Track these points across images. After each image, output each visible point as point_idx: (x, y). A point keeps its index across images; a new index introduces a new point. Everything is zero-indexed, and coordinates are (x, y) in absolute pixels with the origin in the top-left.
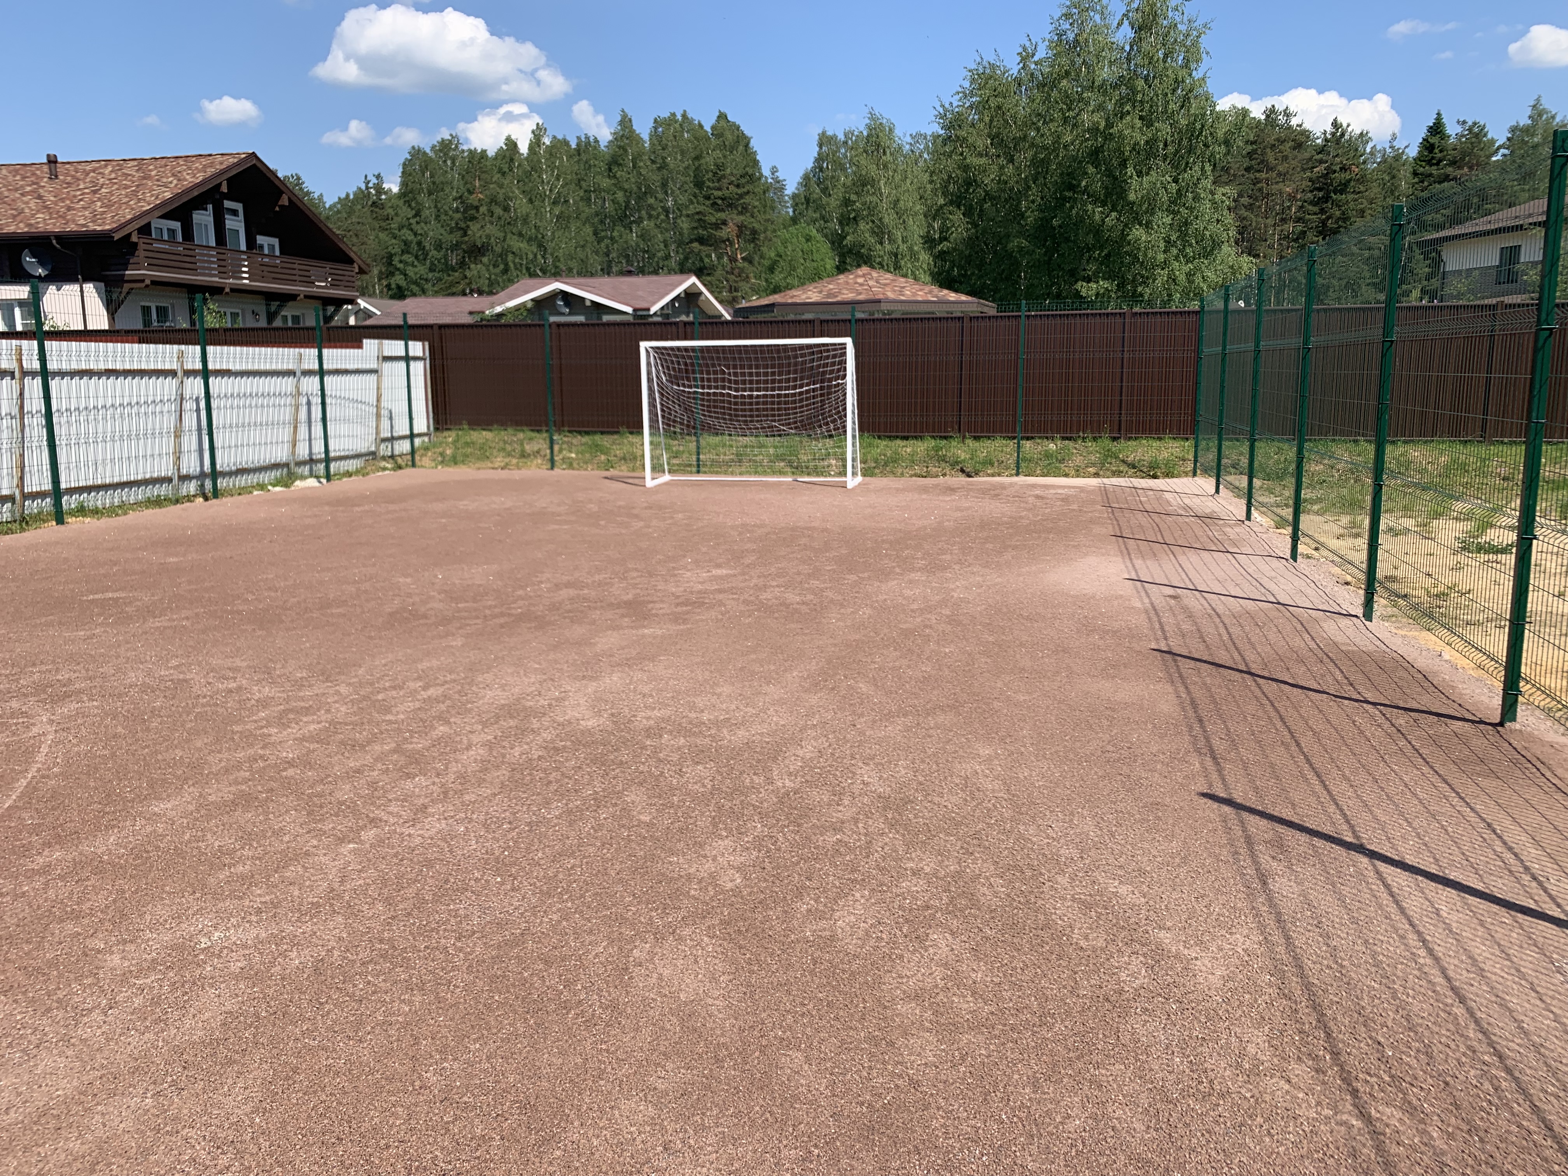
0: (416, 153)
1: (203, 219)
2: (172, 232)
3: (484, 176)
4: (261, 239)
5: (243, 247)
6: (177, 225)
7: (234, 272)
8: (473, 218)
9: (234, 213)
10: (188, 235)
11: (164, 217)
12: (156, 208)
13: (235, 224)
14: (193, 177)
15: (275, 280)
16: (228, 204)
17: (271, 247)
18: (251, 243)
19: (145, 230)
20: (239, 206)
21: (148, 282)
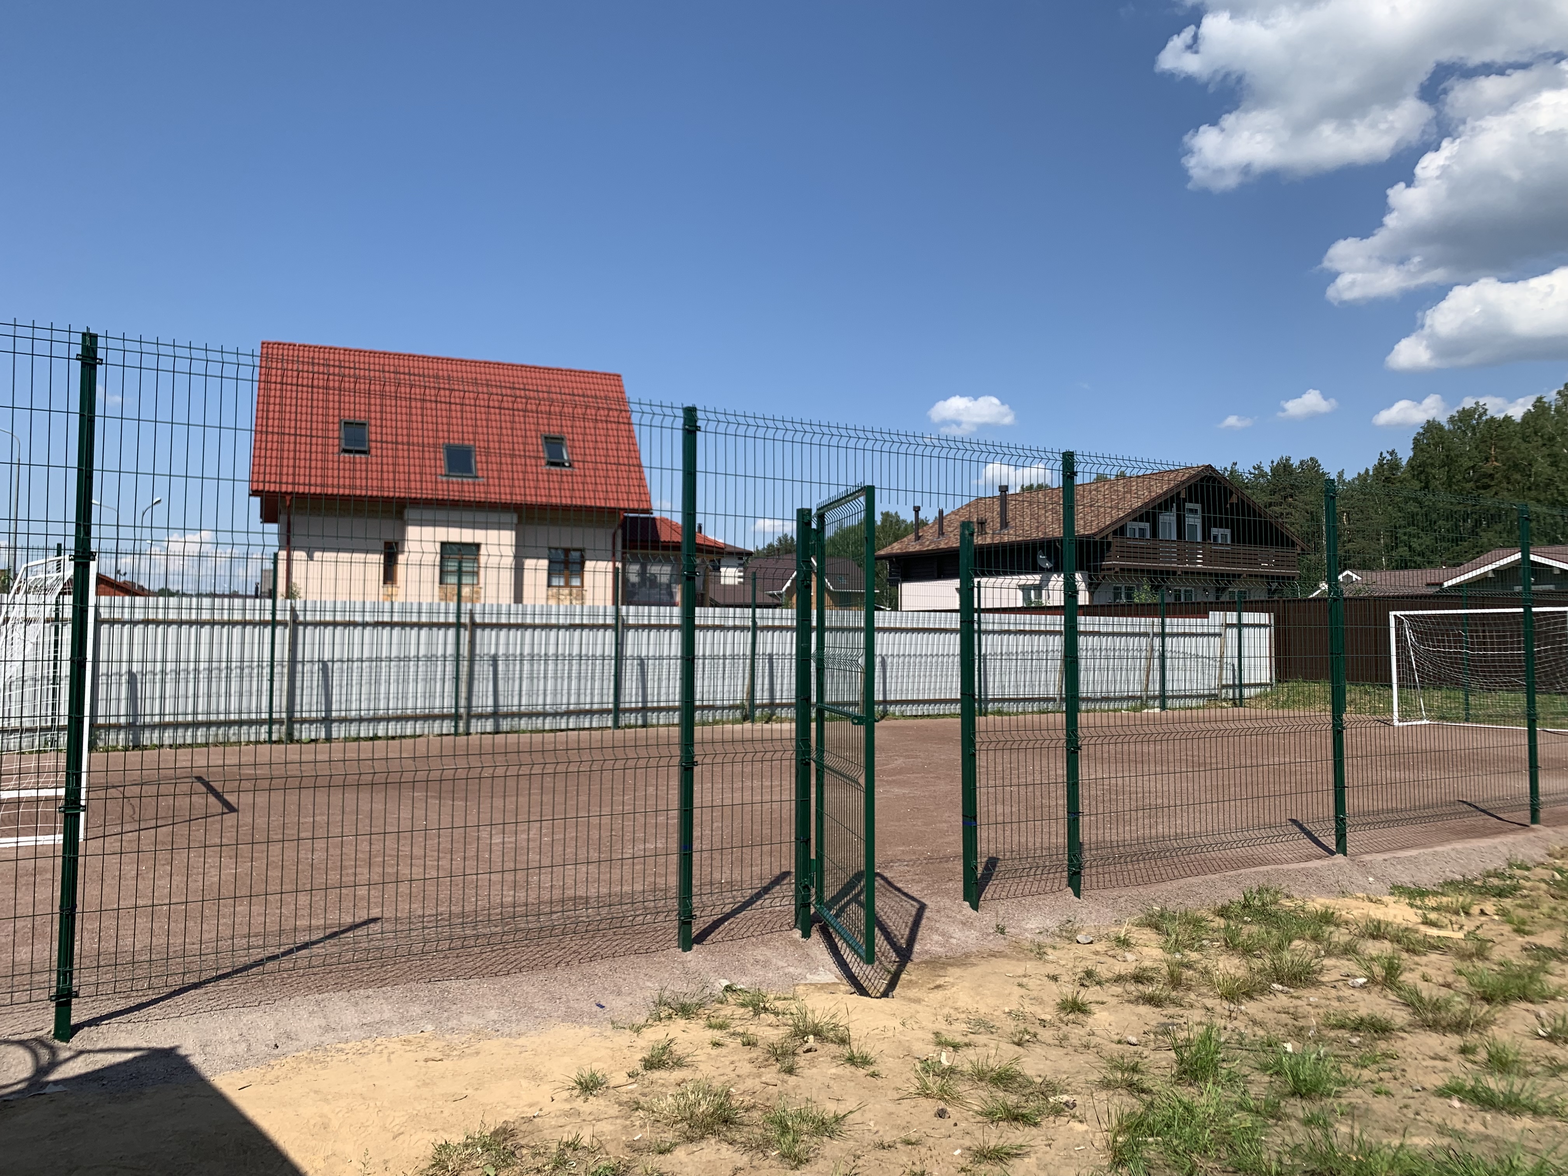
0: (1432, 427)
1: (1168, 519)
2: (1142, 531)
3: (1501, 444)
4: (1215, 531)
5: (1199, 539)
6: (1147, 526)
7: (1191, 559)
8: (1486, 487)
9: (1192, 511)
10: (1154, 533)
11: (1135, 520)
12: (1128, 515)
13: (1194, 521)
14: (1159, 489)
15: (1227, 564)
16: (1188, 505)
17: (1224, 537)
18: (1206, 535)
19: (1121, 531)
20: (1198, 507)
21: (1117, 569)
